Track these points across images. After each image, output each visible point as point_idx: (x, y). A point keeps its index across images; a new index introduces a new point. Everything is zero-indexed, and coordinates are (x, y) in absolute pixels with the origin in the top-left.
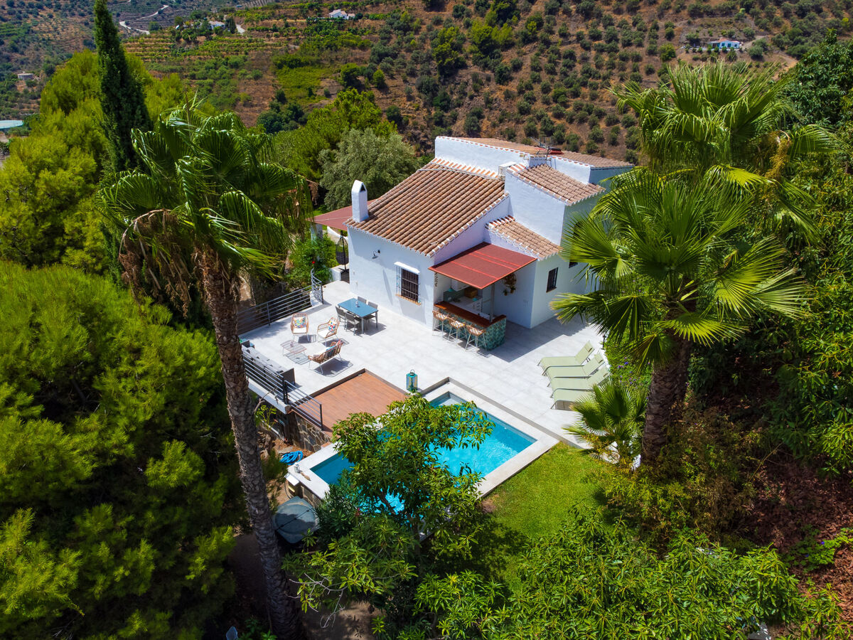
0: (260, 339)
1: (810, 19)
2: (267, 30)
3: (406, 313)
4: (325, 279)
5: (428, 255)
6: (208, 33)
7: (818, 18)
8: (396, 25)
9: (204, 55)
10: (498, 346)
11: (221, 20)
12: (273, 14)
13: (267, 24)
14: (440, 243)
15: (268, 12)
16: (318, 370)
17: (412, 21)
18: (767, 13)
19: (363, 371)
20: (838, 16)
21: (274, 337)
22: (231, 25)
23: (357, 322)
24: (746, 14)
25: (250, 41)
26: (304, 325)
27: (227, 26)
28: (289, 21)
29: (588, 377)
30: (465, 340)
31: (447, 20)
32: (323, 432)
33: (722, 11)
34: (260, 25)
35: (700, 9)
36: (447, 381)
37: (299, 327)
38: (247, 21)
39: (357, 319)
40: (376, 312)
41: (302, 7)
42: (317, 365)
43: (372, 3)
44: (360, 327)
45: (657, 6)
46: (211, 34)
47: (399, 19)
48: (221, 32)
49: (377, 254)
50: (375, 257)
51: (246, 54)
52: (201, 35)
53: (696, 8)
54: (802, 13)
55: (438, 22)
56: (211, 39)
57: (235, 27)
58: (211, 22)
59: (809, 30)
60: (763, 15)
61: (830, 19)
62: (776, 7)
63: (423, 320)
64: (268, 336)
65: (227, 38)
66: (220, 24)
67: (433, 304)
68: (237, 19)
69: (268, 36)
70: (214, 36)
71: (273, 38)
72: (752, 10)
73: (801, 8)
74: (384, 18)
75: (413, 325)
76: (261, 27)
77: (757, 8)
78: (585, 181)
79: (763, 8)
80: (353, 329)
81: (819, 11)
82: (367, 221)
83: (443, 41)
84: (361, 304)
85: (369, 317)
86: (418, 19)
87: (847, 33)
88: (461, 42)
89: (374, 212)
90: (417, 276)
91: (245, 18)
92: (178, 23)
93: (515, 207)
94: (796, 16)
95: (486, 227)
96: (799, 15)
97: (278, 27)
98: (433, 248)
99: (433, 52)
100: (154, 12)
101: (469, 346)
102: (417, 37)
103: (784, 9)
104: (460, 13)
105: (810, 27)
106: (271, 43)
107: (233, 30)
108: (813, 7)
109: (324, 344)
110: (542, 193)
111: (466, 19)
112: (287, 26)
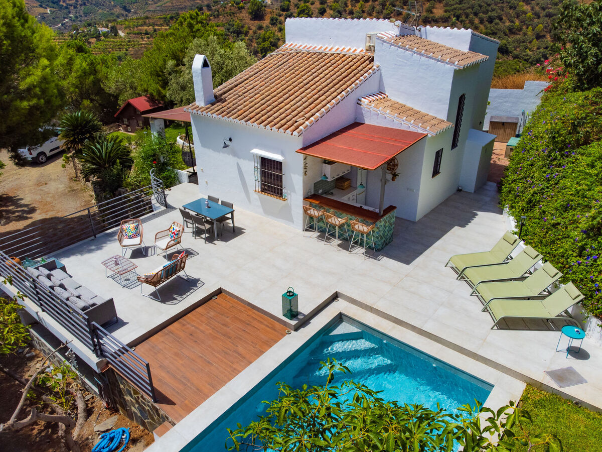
0: (79, 256)
1: (496, 24)
2: (141, 33)
3: (267, 211)
4: (170, 182)
5: (295, 133)
6: (98, 37)
7: (501, 23)
8: (231, 30)
9: (95, 51)
10: (387, 244)
11: (107, 26)
12: (145, 23)
13: (140, 30)
14: (308, 119)
15: (141, 21)
16: (154, 295)
17: (242, 27)
18: (470, 20)
19: (220, 292)
20: (512, 22)
21: (99, 252)
22: (114, 31)
23: (208, 226)
24: (457, 22)
25: (129, 42)
26: (137, 234)
27: (111, 31)
28: (156, 27)
29: (523, 278)
30: (346, 240)
31: (267, 26)
32: (157, 406)
33: (443, 19)
34: (136, 30)
35: (429, 18)
36: (335, 297)
37: (130, 237)
38: (126, 28)
39: (207, 222)
40: (232, 213)
41: (165, 18)
42: (152, 289)
43: (214, 16)
44: (213, 232)
45: (402, 16)
46: (100, 37)
47: (233, 26)
48: (108, 35)
49: (228, 143)
50: (226, 146)
51: (127, 50)
52: (93, 38)
53: (426, 17)
54: (491, 20)
55: (260, 28)
56: (100, 40)
57: (118, 32)
58: (99, 28)
59: (496, 31)
60: (467, 22)
61: (508, 24)
62: (475, 17)
63: (289, 219)
64: (90, 251)
65: (112, 40)
66: (106, 30)
67: (302, 198)
68: (118, 27)
69: (142, 38)
70: (102, 38)
71: (146, 39)
72: (460, 19)
73: (490, 17)
74: (223, 25)
75: (278, 226)
76: (137, 32)
77: (463, 18)
78: (465, 48)
79: (467, 17)
80: (203, 236)
81: (501, 19)
82: (213, 104)
83: (264, 40)
84: (212, 204)
85: (222, 219)
86: (246, 26)
87: (518, 33)
88: (276, 41)
89: (221, 95)
90: (281, 163)
91: (124, 26)
92: (75, 29)
93: (387, 81)
94: (487, 23)
95: (359, 102)
96: (489, 22)
97: (149, 31)
98: (301, 125)
99: (258, 48)
100: (58, 24)
101: (353, 247)
102: (247, 38)
103: (480, 18)
104: (275, 21)
105: (496, 29)
106: (144, 42)
107: (116, 34)
108: (497, 17)
109: (164, 257)
110: (423, 58)
111: (279, 25)
112: (155, 31)
